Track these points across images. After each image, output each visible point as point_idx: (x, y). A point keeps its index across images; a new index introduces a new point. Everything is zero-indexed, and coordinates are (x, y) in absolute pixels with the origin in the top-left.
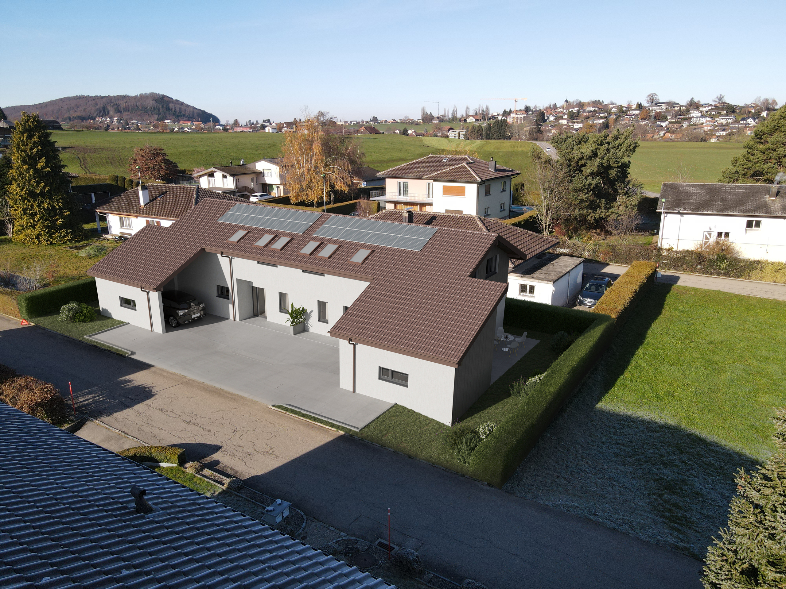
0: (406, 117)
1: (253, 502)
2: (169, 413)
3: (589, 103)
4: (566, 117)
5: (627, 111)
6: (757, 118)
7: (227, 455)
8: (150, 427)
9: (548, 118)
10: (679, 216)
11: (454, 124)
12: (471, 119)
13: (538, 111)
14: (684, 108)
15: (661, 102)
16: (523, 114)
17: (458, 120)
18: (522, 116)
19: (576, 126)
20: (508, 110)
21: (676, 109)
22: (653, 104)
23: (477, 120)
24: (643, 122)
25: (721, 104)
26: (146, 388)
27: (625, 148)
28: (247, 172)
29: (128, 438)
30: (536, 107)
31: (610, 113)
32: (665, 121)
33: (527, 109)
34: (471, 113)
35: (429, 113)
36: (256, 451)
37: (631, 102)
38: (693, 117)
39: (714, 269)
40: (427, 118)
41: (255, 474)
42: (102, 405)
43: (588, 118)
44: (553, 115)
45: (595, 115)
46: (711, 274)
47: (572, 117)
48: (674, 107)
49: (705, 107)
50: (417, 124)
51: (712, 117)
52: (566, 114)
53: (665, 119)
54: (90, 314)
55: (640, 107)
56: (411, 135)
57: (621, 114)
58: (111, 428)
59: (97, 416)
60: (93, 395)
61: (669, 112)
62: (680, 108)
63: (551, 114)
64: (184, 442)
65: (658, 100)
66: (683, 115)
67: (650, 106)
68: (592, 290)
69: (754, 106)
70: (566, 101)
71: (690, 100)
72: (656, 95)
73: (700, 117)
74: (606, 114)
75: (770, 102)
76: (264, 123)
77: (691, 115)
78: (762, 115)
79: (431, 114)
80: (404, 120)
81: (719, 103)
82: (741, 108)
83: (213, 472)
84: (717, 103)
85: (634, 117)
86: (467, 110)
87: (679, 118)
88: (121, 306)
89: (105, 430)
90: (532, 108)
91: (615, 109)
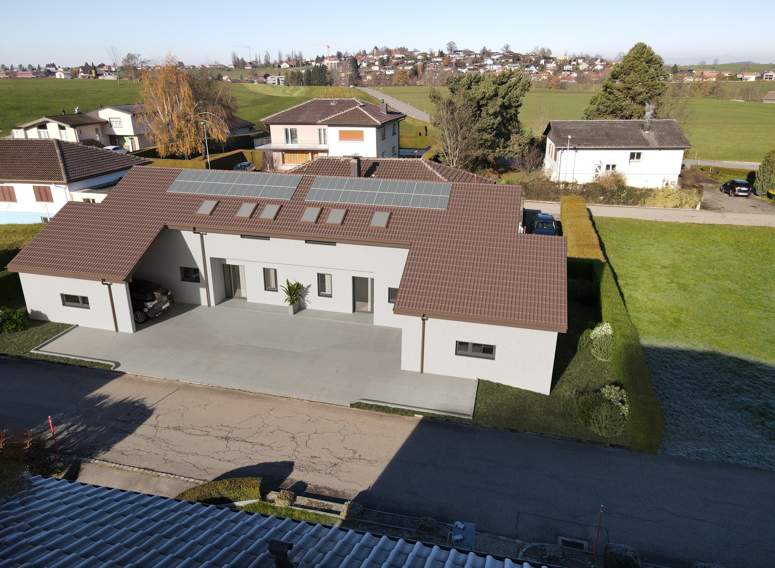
0: (216, 62)
1: (391, 527)
2: (191, 431)
3: (395, 50)
4: (377, 63)
5: (431, 58)
6: (538, 65)
7: (308, 471)
8: (179, 455)
9: (361, 64)
10: (573, 151)
11: (267, 70)
12: (285, 65)
13: (349, 57)
14: (478, 56)
15: (459, 50)
16: (336, 60)
17: (272, 66)
18: (336, 62)
19: (389, 73)
20: (321, 56)
21: (472, 56)
22: (452, 52)
23: (291, 66)
24: (446, 68)
25: (508, 52)
26: (134, 403)
27: (521, 88)
28: (90, 122)
29: (159, 476)
30: (346, 53)
31: (416, 60)
32: (465, 68)
33: (339, 55)
34: (284, 59)
35: (240, 59)
36: (339, 458)
37: (432, 49)
38: (487, 64)
39: (615, 199)
40: (239, 64)
41: (361, 489)
42: (87, 437)
43: (397, 64)
44: (365, 62)
45: (404, 61)
46: (612, 204)
47: (383, 63)
48: (470, 55)
49: (496, 55)
50: (229, 70)
51: (502, 64)
52: (377, 61)
53: (465, 67)
54: (21, 320)
55: (441, 54)
56: (226, 81)
57: (426, 61)
58: (125, 467)
59: (90, 455)
60: (63, 426)
61: (467, 59)
62: (476, 56)
63: (363, 60)
64: (239, 466)
65: (456, 48)
66: (479, 62)
67: (450, 54)
68: (539, 227)
69: (534, 54)
70: (376, 48)
71: (483, 48)
72: (454, 43)
73: (493, 65)
74: (413, 61)
75: (546, 51)
76: (49, 68)
77: (485, 63)
78: (541, 63)
79: (242, 60)
80: (214, 66)
81: (506, 52)
82: (524, 56)
83: (311, 499)
84: (504, 52)
85: (437, 63)
86: (280, 56)
87: (476, 65)
88: (64, 305)
89: (117, 472)
90: (343, 55)
91: (421, 56)
